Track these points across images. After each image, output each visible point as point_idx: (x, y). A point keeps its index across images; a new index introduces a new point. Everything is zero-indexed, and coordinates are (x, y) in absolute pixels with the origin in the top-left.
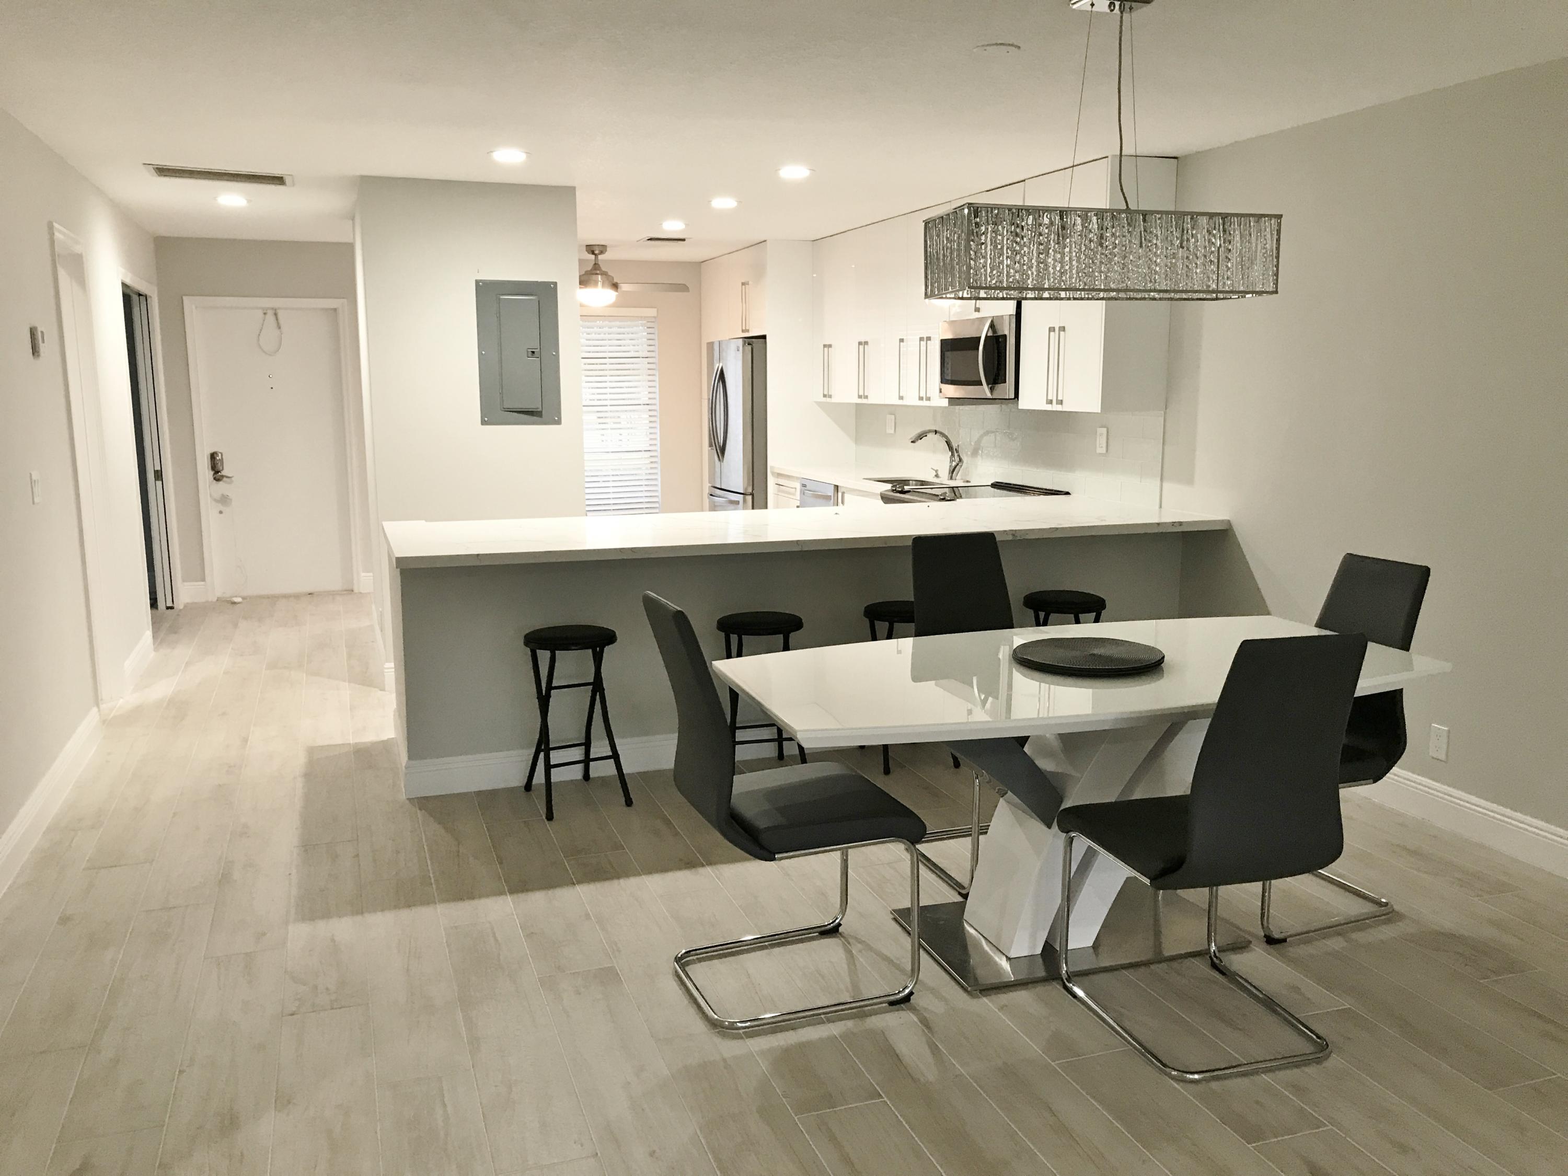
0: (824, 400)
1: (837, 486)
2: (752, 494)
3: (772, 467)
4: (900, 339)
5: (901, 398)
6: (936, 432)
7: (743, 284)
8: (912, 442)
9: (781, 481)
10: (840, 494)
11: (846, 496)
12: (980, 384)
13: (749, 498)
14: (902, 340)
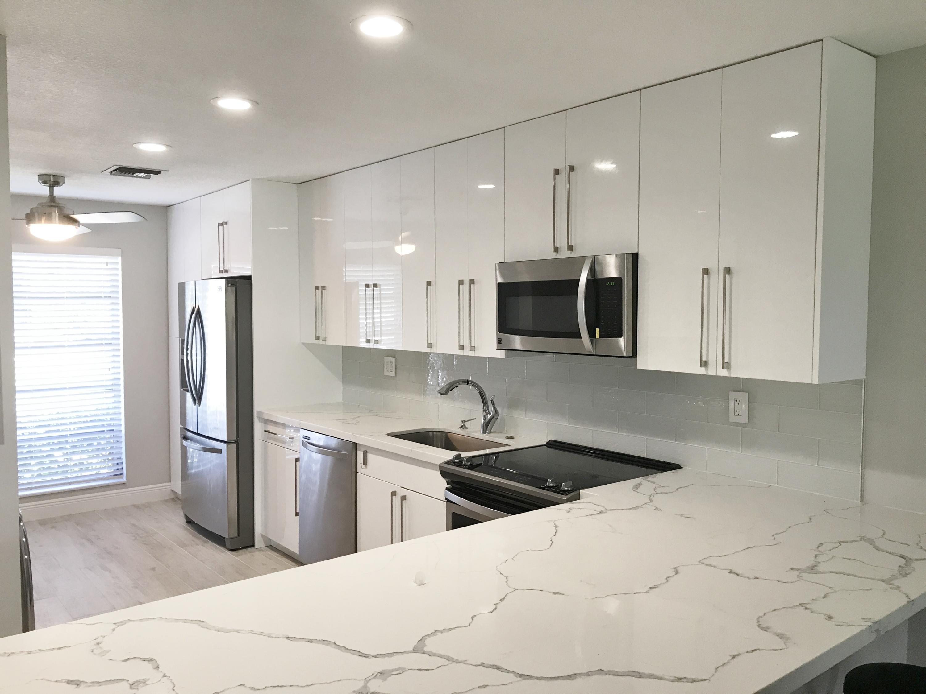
0: (317, 342)
1: (356, 443)
2: (237, 442)
3: (259, 413)
4: (427, 282)
5: (430, 345)
6: (468, 382)
7: (221, 224)
8: (441, 394)
9: (271, 428)
10: (360, 455)
11: (370, 456)
12: (578, 335)
13: (235, 446)
14: (429, 283)
